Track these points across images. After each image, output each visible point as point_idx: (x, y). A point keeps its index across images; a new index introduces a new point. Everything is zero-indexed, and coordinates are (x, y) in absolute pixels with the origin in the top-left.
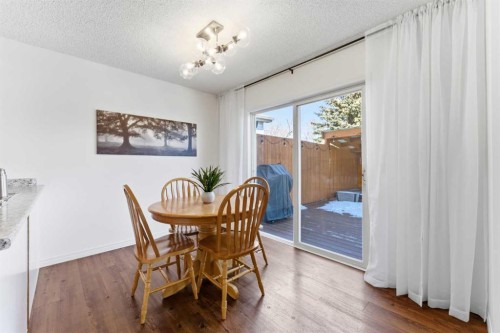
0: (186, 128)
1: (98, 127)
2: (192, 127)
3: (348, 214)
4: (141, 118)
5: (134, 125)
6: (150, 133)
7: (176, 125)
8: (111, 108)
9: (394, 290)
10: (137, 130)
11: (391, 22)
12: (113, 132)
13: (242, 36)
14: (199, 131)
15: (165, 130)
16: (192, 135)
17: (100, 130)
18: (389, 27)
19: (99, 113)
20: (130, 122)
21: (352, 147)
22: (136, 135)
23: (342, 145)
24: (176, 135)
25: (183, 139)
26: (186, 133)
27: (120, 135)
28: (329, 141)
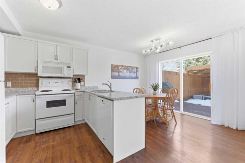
0: (135, 69)
1: (112, 70)
2: (137, 68)
3: (200, 105)
4: (123, 66)
5: (121, 68)
6: (125, 71)
7: (133, 68)
8: (115, 63)
9: (224, 125)
10: (122, 70)
11: (223, 34)
12: (115, 71)
13: (171, 43)
14: (139, 70)
15: (129, 70)
16: (137, 71)
17: (112, 71)
18: (222, 35)
19: (112, 65)
20: (120, 68)
21: (199, 74)
22: (121, 72)
23: (195, 73)
24: (133, 72)
25: (134, 73)
26: (135, 71)
27: (117, 72)
28: (189, 71)
